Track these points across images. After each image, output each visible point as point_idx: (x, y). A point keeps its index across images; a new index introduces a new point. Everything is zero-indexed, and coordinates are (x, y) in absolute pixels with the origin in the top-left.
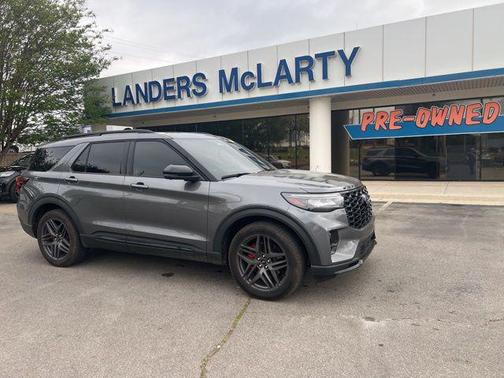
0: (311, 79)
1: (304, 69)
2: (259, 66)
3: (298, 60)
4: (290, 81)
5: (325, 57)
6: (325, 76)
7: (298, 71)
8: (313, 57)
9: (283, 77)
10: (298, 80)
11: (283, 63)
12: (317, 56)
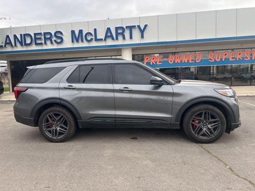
0: (124, 38)
1: (120, 33)
2: (95, 30)
3: (117, 29)
4: (113, 39)
5: (131, 28)
6: (131, 37)
7: (117, 34)
8: (125, 27)
9: (109, 36)
10: (117, 39)
11: (109, 29)
12: (127, 27)
